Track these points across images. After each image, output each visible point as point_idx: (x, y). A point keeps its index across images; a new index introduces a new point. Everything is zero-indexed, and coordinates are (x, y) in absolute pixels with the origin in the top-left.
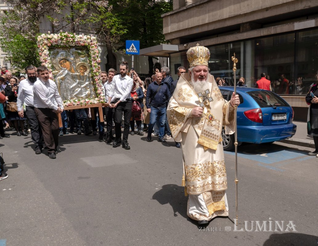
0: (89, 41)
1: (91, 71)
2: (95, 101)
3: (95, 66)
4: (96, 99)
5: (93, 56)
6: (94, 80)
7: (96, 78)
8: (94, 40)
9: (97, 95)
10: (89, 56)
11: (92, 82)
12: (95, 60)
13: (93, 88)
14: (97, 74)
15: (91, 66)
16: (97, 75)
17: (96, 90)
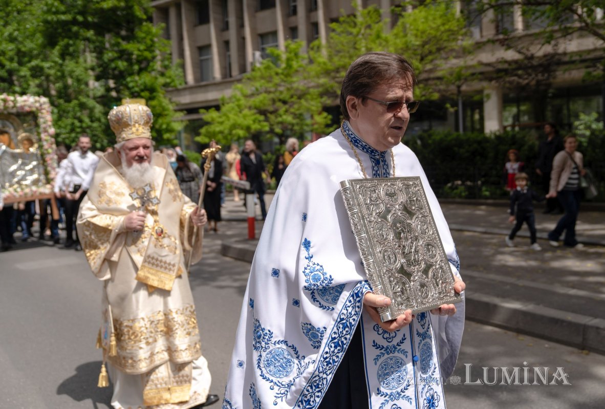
0: (37, 105)
1: (41, 147)
2: (46, 190)
3: (46, 140)
4: (48, 186)
5: (43, 126)
6: (44, 161)
7: (48, 158)
8: (44, 103)
9: (49, 181)
10: (37, 125)
11: (41, 162)
12: (46, 131)
13: (42, 170)
14: (50, 151)
15: (40, 140)
16: (48, 153)
17: (46, 173)
